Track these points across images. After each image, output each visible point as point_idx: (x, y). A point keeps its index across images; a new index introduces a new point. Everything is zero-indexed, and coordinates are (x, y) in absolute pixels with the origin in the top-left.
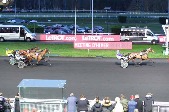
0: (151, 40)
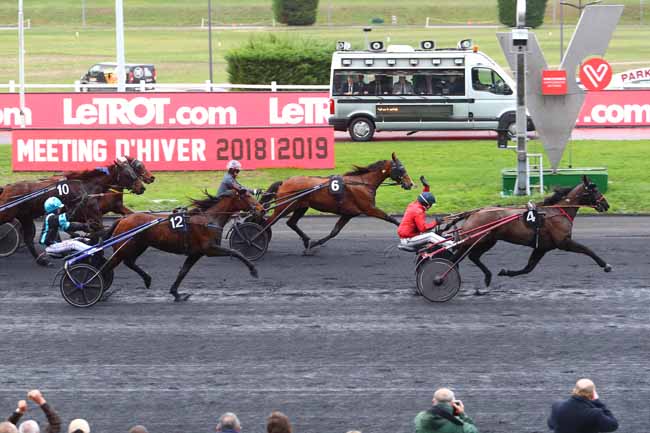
0: (499, 116)
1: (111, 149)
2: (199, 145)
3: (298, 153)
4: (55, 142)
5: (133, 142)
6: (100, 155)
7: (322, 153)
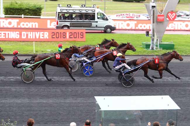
0: (104, 26)
1: (21, 34)
2: (46, 34)
3: (75, 37)
4: (4, 32)
5: (27, 33)
6: (17, 36)
7: (82, 36)
